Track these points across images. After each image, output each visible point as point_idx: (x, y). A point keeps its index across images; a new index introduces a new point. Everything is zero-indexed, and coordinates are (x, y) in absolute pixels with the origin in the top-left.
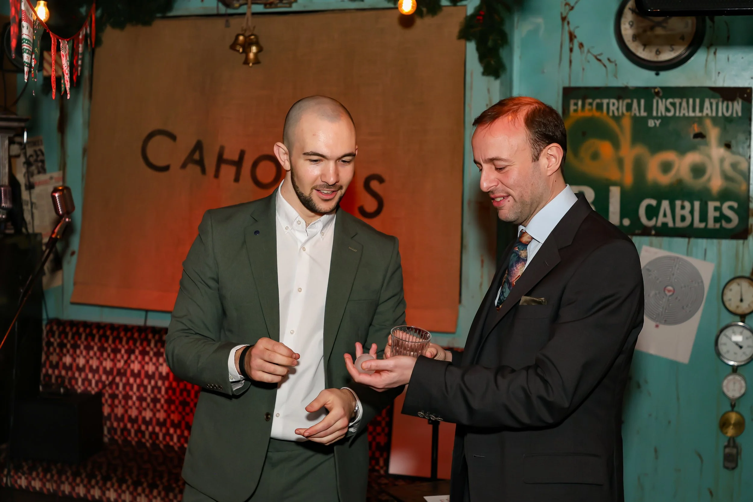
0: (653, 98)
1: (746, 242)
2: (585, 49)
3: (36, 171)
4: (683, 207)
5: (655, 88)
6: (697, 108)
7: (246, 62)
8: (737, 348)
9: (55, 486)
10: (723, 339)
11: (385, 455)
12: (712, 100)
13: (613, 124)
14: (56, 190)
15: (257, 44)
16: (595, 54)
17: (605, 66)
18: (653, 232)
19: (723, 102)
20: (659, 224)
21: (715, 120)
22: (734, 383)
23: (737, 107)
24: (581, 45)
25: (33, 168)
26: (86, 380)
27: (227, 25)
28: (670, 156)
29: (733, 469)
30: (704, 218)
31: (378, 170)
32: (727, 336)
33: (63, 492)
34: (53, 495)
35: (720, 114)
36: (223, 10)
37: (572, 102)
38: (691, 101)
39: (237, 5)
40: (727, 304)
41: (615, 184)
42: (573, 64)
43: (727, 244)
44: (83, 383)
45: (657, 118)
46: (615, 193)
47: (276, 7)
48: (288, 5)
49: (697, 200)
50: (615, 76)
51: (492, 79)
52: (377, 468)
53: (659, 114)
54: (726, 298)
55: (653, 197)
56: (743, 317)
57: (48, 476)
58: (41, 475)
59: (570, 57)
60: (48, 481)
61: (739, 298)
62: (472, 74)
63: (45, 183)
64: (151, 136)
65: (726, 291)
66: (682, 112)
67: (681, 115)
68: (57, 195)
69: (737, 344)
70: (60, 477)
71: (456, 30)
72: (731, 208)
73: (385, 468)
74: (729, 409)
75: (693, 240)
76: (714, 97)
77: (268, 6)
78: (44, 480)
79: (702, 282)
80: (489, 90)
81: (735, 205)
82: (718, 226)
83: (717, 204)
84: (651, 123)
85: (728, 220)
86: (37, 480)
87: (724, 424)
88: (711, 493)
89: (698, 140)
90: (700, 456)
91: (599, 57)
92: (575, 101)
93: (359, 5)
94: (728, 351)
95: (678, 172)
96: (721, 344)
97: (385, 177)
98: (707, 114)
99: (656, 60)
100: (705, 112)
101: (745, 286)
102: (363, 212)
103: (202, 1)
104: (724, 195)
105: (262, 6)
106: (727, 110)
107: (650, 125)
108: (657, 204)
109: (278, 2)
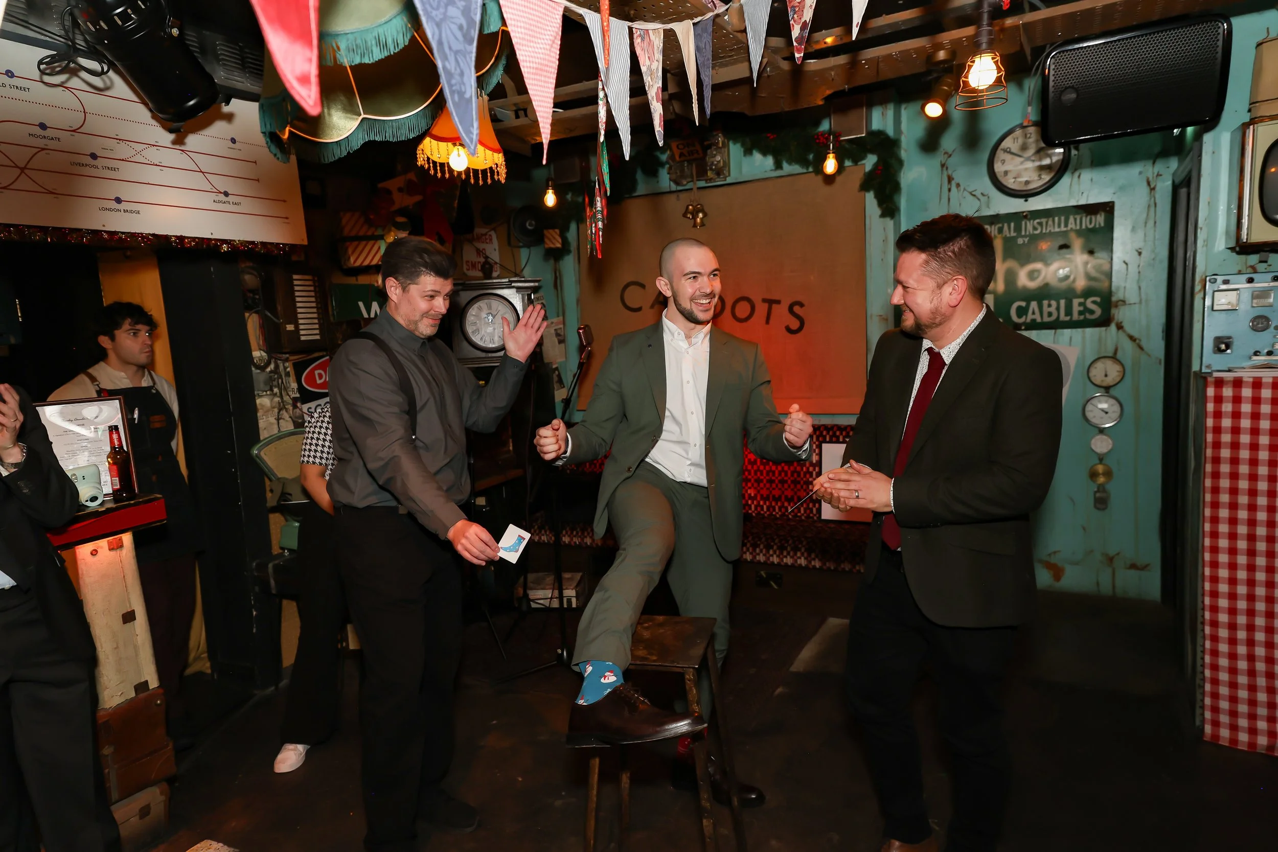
0: (1022, 220)
1: (1109, 328)
2: (962, 188)
4: (1050, 306)
5: (1023, 212)
6: (1063, 225)
7: (695, 226)
8: (1104, 414)
9: (579, 539)
10: (1089, 407)
11: (817, 505)
12: (1076, 216)
14: (580, 329)
15: (702, 211)
16: (971, 190)
17: (979, 199)
18: (1023, 328)
19: (1086, 216)
20: (1028, 320)
21: (1079, 233)
22: (1102, 441)
23: (1100, 219)
24: (958, 185)
27: (678, 199)
28: (1038, 266)
29: (1104, 509)
30: (1069, 312)
31: (799, 298)
32: (1093, 405)
33: (586, 543)
34: (579, 547)
35: (1084, 227)
36: (674, 187)
38: (1056, 219)
39: (685, 183)
40: (1093, 379)
42: (951, 199)
43: (1090, 333)
45: (1025, 236)
47: (715, 181)
48: (723, 179)
49: (1063, 299)
50: (988, 207)
51: (887, 219)
52: (811, 515)
53: (1028, 233)
54: (1091, 374)
55: (1022, 300)
56: (1107, 389)
57: (575, 533)
59: (949, 196)
60: (575, 536)
61: (1103, 374)
62: (871, 217)
64: (627, 286)
65: (1091, 369)
66: (1049, 229)
67: (1048, 231)
68: (581, 331)
69: (1102, 410)
70: (583, 533)
71: (857, 183)
72: (1094, 302)
73: (817, 515)
74: (1098, 461)
75: (1059, 331)
76: (1078, 214)
77: (709, 181)
78: (572, 536)
80: (884, 229)
81: (1098, 299)
82: (1082, 317)
83: (1082, 300)
84: (1020, 241)
85: (1092, 312)
86: (567, 536)
87: (1093, 475)
88: (1084, 529)
89: (1064, 251)
90: (1072, 500)
91: (973, 193)
93: (779, 173)
94: (1094, 417)
95: (1045, 278)
96: (1088, 411)
97: (804, 302)
98: (1071, 229)
99: (1025, 188)
100: (1070, 226)
101: (1109, 363)
102: (789, 330)
103: (658, 182)
104: (1088, 293)
105: (704, 182)
106: (1091, 223)
107: (1019, 243)
108: (1026, 306)
109: (716, 177)
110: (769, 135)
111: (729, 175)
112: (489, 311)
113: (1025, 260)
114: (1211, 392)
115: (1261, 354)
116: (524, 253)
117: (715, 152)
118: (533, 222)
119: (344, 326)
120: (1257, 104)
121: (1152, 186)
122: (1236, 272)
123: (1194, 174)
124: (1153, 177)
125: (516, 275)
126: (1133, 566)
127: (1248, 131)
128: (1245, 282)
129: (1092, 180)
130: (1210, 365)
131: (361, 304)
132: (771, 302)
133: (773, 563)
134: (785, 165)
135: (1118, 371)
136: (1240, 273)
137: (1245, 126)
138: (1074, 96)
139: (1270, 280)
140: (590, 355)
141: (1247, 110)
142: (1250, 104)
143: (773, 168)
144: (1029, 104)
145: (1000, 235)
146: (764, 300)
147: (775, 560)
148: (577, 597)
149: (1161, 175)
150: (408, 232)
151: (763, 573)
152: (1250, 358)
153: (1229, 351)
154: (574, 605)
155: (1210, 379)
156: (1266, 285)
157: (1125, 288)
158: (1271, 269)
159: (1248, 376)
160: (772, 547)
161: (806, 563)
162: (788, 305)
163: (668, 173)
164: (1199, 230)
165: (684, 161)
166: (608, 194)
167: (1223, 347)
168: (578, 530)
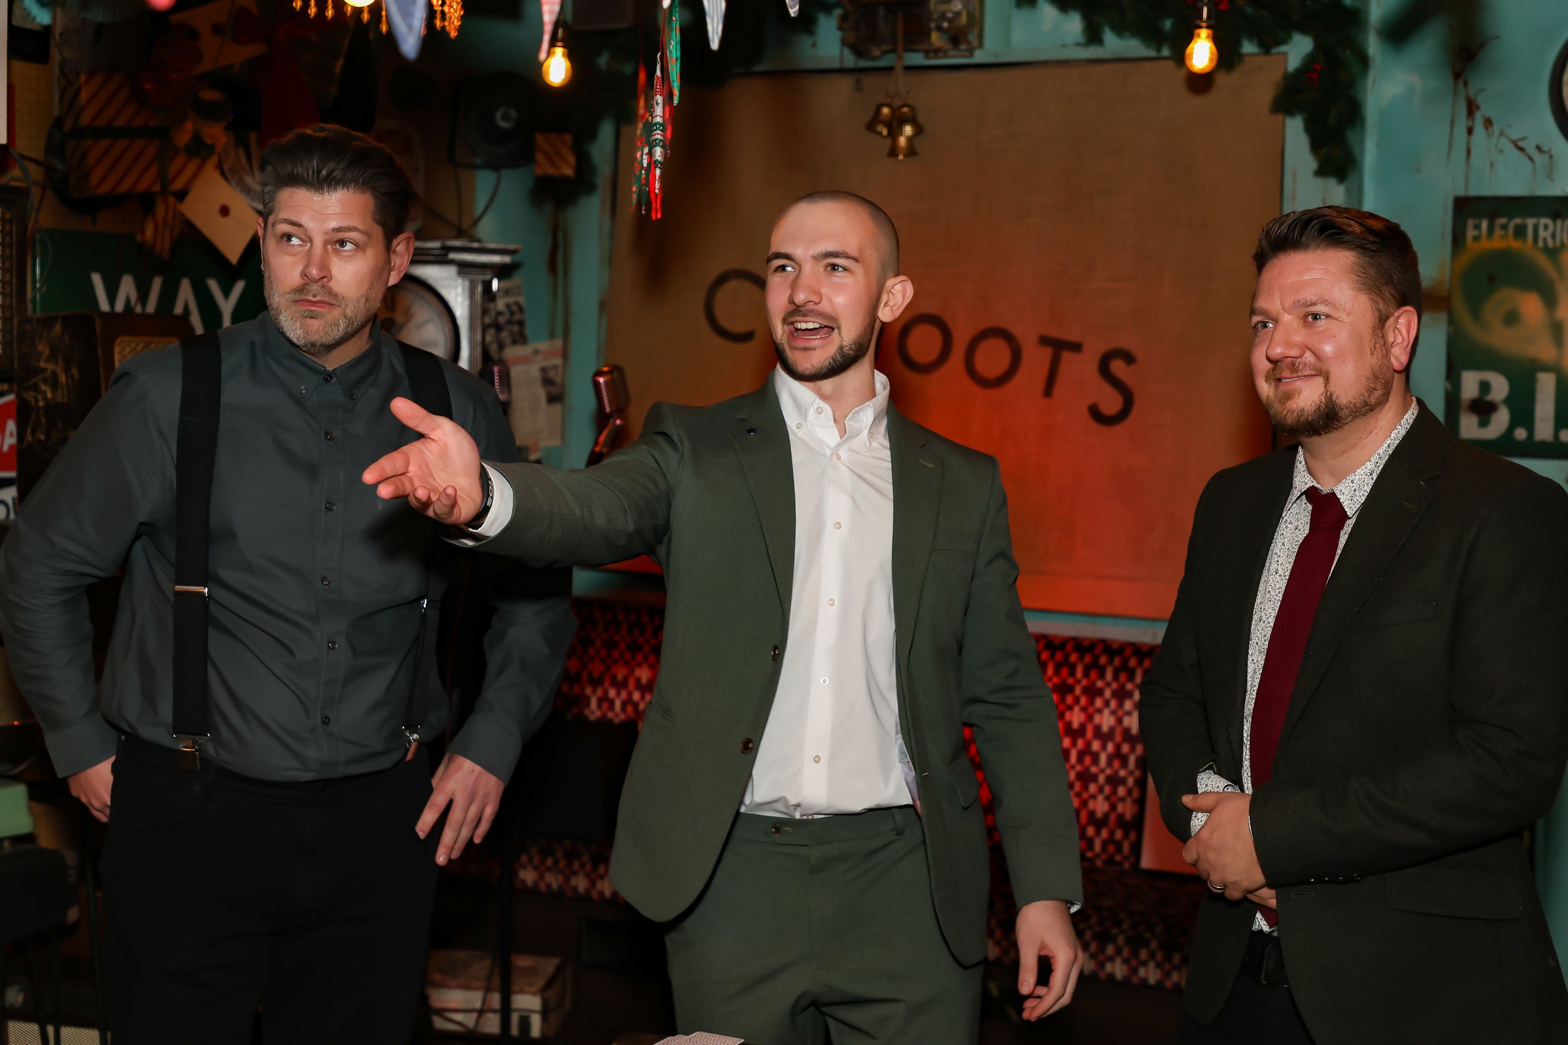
2: (1496, 129)
3: (508, 341)
7: (893, 152)
9: (560, 878)
13: (1544, 262)
14: (599, 373)
15: (913, 121)
16: (1515, 137)
17: (1531, 159)
24: (1488, 123)
25: (505, 334)
26: (604, 699)
27: (859, 87)
31: (1124, 341)
33: (575, 889)
34: (557, 896)
36: (850, 60)
37: (1470, 223)
39: (877, 53)
41: (1546, 368)
42: (1473, 153)
44: (599, 706)
46: (1546, 387)
47: (946, 56)
48: (966, 53)
50: (1550, 175)
51: (1332, 182)
52: (1118, 858)
57: (549, 862)
58: (536, 860)
59: (1468, 143)
60: (549, 869)
62: (1294, 174)
63: (525, 360)
64: (722, 279)
68: (602, 380)
70: (569, 864)
71: (1267, 96)
73: (1132, 859)
77: (931, 54)
78: (542, 868)
86: (530, 868)
91: (1520, 144)
92: (1477, 221)
93: (1093, 52)
97: (1138, 353)
102: (1096, 414)
103: (814, 45)
105: (920, 55)
109: (950, 46)
111: (981, 45)
116: (483, 182)
118: (513, 113)
119: (58, 328)
125: (460, 233)
131: (97, 279)
132: (1059, 346)
134: (1109, 37)
140: (619, 436)
143: (1081, 39)
146: (1045, 341)
148: (545, 1013)
154: (536, 1031)
162: (1098, 358)
165: (879, 4)
166: (676, 101)
168: (559, 854)
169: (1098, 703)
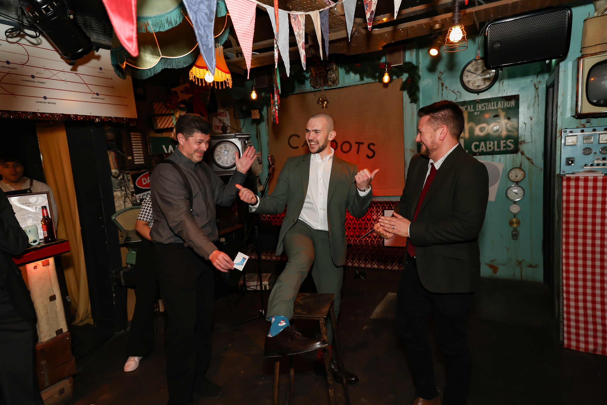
0: (476, 104)
1: (517, 154)
2: (448, 89)
4: (490, 144)
5: (477, 100)
6: (495, 106)
7: (323, 107)
8: (516, 194)
9: (270, 257)
10: (509, 191)
11: (382, 239)
12: (502, 102)
15: (326, 100)
16: (452, 90)
17: (456, 94)
18: (478, 154)
19: (506, 102)
20: (480, 151)
21: (503, 110)
22: (515, 207)
23: (513, 103)
24: (446, 88)
27: (315, 95)
28: (484, 125)
29: (516, 239)
30: (499, 147)
31: (372, 141)
32: (511, 190)
33: (273, 259)
34: (270, 261)
35: (505, 107)
36: (313, 89)
38: (492, 103)
39: (318, 87)
40: (510, 178)
42: (443, 95)
43: (509, 156)
45: (478, 111)
47: (332, 86)
48: (336, 85)
49: (496, 141)
50: (461, 97)
51: (413, 104)
52: (380, 244)
53: (479, 110)
54: (510, 176)
55: (477, 141)
56: (517, 183)
59: (442, 92)
60: (268, 256)
61: (516, 176)
62: (406, 103)
64: (291, 137)
65: (510, 173)
66: (489, 108)
67: (488, 109)
68: (269, 158)
69: (515, 193)
70: (271, 254)
71: (399, 87)
72: (510, 142)
73: (382, 244)
74: (513, 217)
75: (494, 156)
76: (502, 100)
77: (329, 86)
78: (266, 256)
79: (499, 171)
80: (412, 108)
81: (512, 141)
82: (505, 149)
83: (505, 141)
84: (476, 114)
85: (510, 147)
86: (264, 256)
87: (511, 223)
88: (507, 249)
89: (496, 118)
90: (501, 235)
91: (453, 91)
93: (362, 82)
94: (511, 196)
95: (487, 131)
96: (509, 193)
97: (375, 143)
98: (500, 107)
99: (477, 89)
100: (499, 107)
101: (518, 171)
102: (368, 156)
103: (305, 87)
104: (507, 138)
105: (327, 87)
106: (508, 105)
107: (475, 114)
108: (479, 144)
109: (333, 84)
110: (357, 64)
111: (339, 84)
112: (226, 149)
113: (478, 122)
114: (565, 183)
115: (588, 166)
116: (242, 121)
117: (332, 73)
118: (246, 107)
119: (156, 157)
120: (585, 49)
121: (537, 87)
122: (576, 127)
123: (556, 82)
124: (537, 83)
125: (238, 132)
126: (530, 266)
127: (580, 61)
128: (580, 132)
129: (509, 85)
130: (564, 171)
131: (164, 146)
132: (359, 144)
133: (362, 267)
134: (365, 79)
135: (522, 174)
136: (577, 128)
137: (579, 59)
138: (499, 45)
139: (591, 131)
140: (274, 170)
141: (580, 51)
142: (581, 49)
143: (360, 80)
144: (479, 49)
145: (466, 111)
146: (356, 143)
147: (363, 265)
148: (269, 285)
149: (541, 82)
150: (186, 112)
151: (357, 272)
152: (583, 167)
153: (573, 164)
154: (268, 289)
155: (564, 178)
156: (590, 133)
157: (525, 135)
158: (592, 126)
159: (582, 176)
160: (361, 260)
161: (377, 267)
162: (367, 145)
163: (310, 83)
164: (558, 108)
165: (318, 77)
166: (280, 93)
167: (570, 162)
168: (269, 253)
169: (373, 214)
